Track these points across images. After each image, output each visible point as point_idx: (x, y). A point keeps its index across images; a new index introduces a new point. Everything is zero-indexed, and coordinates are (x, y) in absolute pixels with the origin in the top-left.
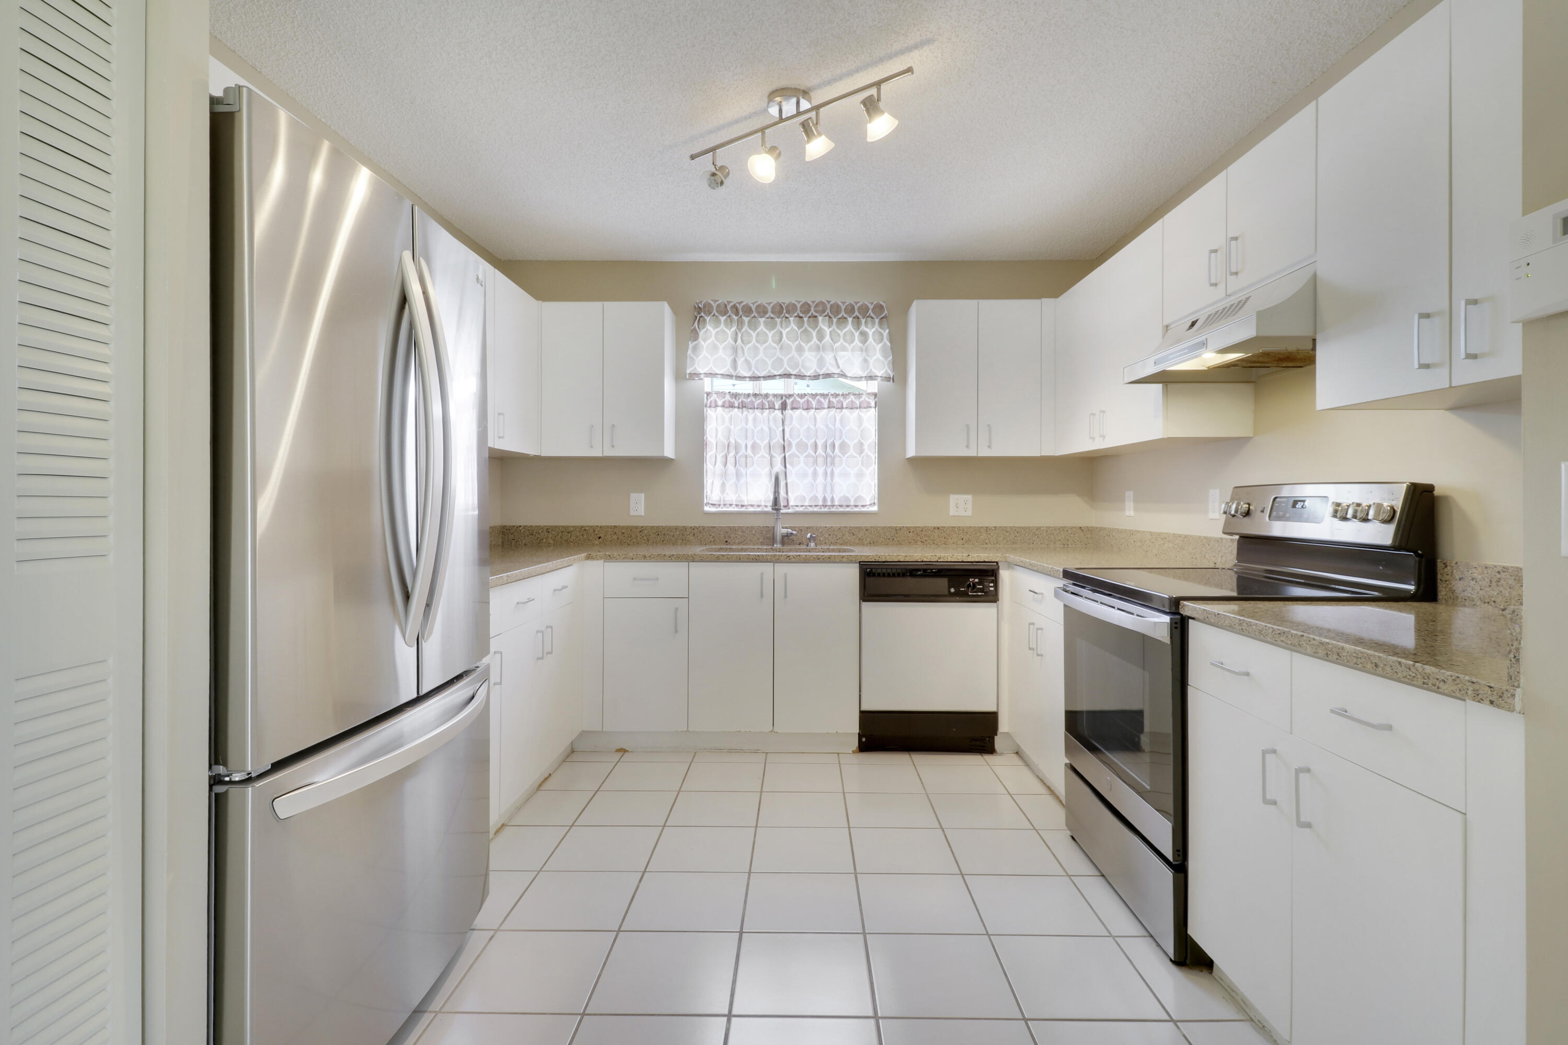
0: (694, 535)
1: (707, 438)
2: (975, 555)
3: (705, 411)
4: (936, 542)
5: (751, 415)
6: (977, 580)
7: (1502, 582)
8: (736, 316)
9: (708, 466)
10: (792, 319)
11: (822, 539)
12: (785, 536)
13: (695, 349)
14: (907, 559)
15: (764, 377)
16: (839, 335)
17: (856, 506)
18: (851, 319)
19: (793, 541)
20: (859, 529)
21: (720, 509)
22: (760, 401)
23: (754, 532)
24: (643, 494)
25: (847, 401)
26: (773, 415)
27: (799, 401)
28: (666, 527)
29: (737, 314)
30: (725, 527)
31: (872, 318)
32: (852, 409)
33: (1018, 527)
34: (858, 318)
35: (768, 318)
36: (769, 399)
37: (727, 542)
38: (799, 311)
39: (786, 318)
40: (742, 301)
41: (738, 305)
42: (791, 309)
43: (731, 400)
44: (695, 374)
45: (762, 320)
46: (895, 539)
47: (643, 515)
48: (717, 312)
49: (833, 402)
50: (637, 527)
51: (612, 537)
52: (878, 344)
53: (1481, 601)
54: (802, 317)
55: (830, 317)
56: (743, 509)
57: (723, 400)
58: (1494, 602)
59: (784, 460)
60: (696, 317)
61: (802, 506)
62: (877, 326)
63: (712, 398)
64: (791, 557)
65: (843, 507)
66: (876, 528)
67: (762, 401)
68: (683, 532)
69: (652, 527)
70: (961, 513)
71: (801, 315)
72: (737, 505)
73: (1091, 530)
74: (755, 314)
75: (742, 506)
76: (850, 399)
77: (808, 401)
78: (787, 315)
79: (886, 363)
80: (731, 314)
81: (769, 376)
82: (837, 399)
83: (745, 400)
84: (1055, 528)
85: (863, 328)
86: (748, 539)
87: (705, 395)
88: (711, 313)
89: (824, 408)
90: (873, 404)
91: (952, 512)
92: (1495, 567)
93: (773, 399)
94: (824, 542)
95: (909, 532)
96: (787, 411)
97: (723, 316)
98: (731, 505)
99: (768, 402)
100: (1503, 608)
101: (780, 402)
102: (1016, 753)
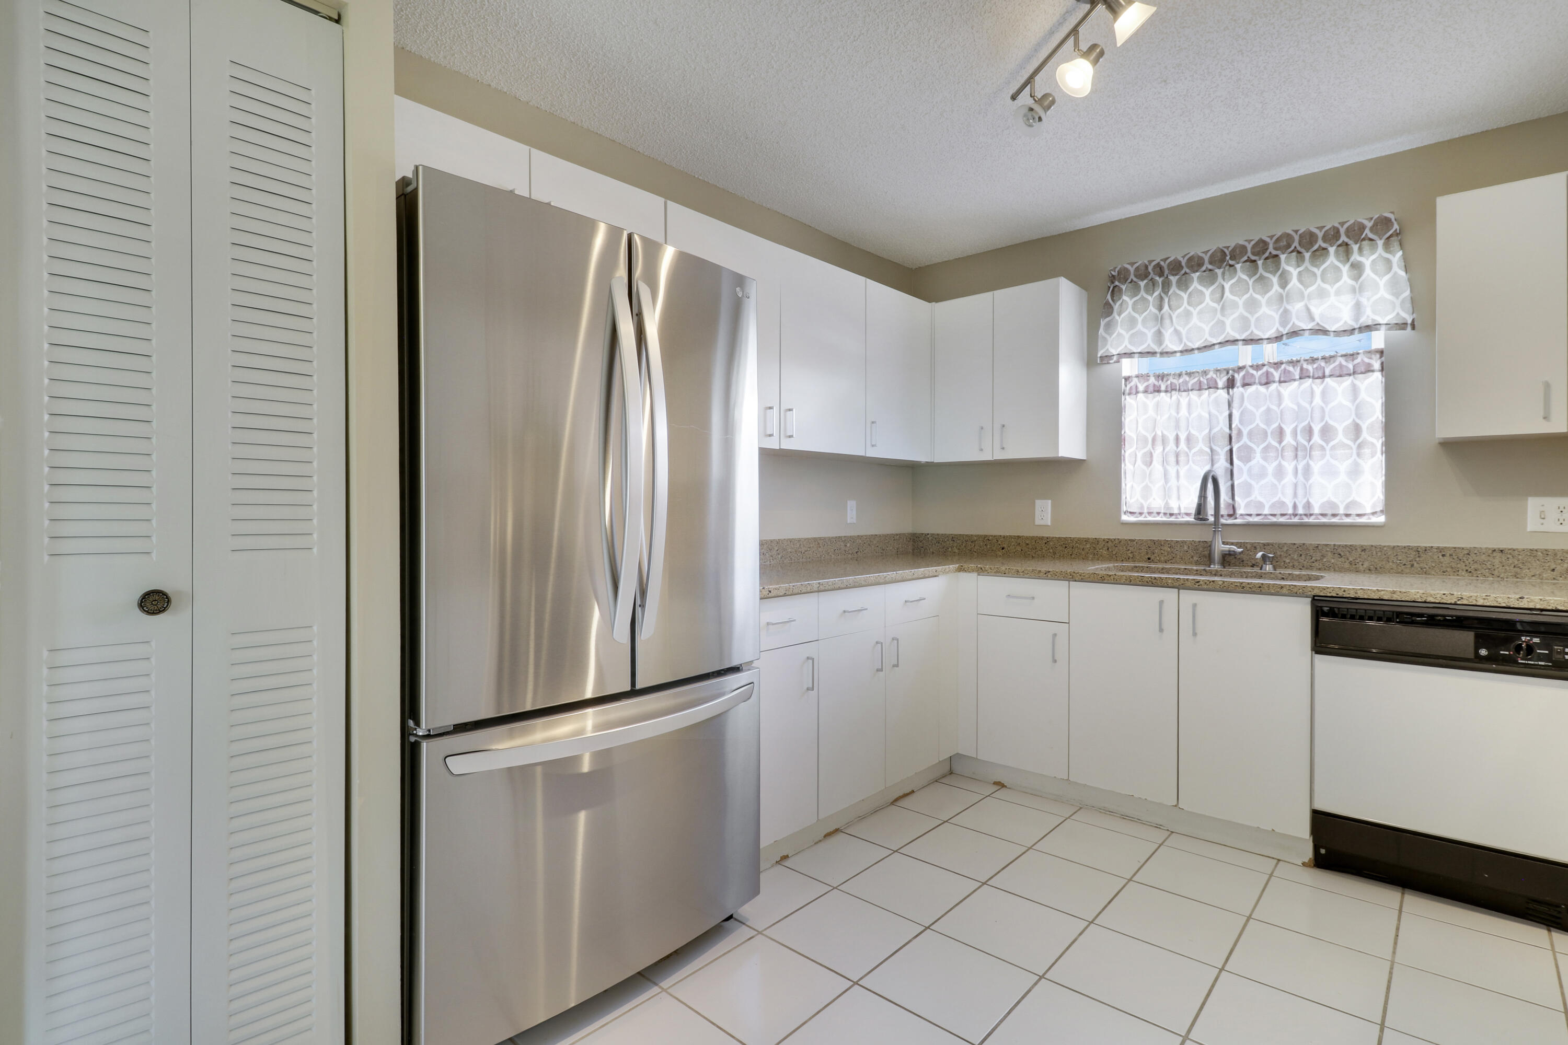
0: (1108, 549)
1: (1125, 432)
2: (1537, 598)
3: (1123, 399)
4: (1496, 573)
5: (1184, 399)
6: (1536, 640)
8: (1160, 276)
9: (1127, 466)
10: (1238, 266)
11: (1288, 561)
12: (1226, 554)
13: (1108, 326)
14: (1395, 597)
15: (1198, 349)
16: (1315, 275)
17: (1347, 515)
18: (1334, 248)
19: (1243, 561)
20: (1351, 548)
21: (1141, 518)
22: (1196, 379)
23: (1186, 548)
24: (1050, 501)
25: (1332, 366)
26: (1213, 396)
27: (1253, 374)
28: (1074, 538)
29: (1161, 274)
30: (1147, 541)
31: (1371, 240)
32: (1340, 376)
34: (1347, 244)
35: (1204, 271)
36: (1209, 376)
37: (1149, 559)
38: (1249, 254)
39: (1231, 266)
40: (1170, 256)
41: (1162, 263)
42: (1237, 253)
43: (1156, 383)
44: (1106, 356)
45: (1196, 276)
46: (1415, 564)
47: (1049, 524)
48: (1136, 276)
49: (1307, 370)
50: (1042, 538)
51: (1015, 548)
52: (1381, 276)
54: (1255, 261)
55: (1299, 252)
56: (1172, 519)
57: (1146, 384)
59: (1229, 455)
60: (1110, 287)
61: (1258, 515)
62: (1380, 250)
63: (1132, 384)
64: (1201, 583)
65: (1328, 517)
66: (1381, 548)
67: (1199, 380)
68: (1094, 546)
69: (1059, 538)
70: (1552, 526)
71: (1253, 258)
72: (1165, 514)
74: (1185, 269)
75: (1171, 515)
76: (1337, 363)
77: (1267, 373)
78: (1231, 262)
79: (1398, 302)
80: (1154, 276)
81: (1205, 347)
82: (1315, 366)
83: (1174, 381)
85: (1355, 257)
86: (1178, 557)
87: (1123, 380)
88: (1128, 279)
89: (1295, 380)
90: (1377, 365)
91: (1532, 524)
93: (1214, 376)
94: (1291, 564)
95: (1443, 555)
96: (1235, 389)
97: (1142, 280)
98: (1158, 513)
99: (1207, 380)
101: (1225, 379)
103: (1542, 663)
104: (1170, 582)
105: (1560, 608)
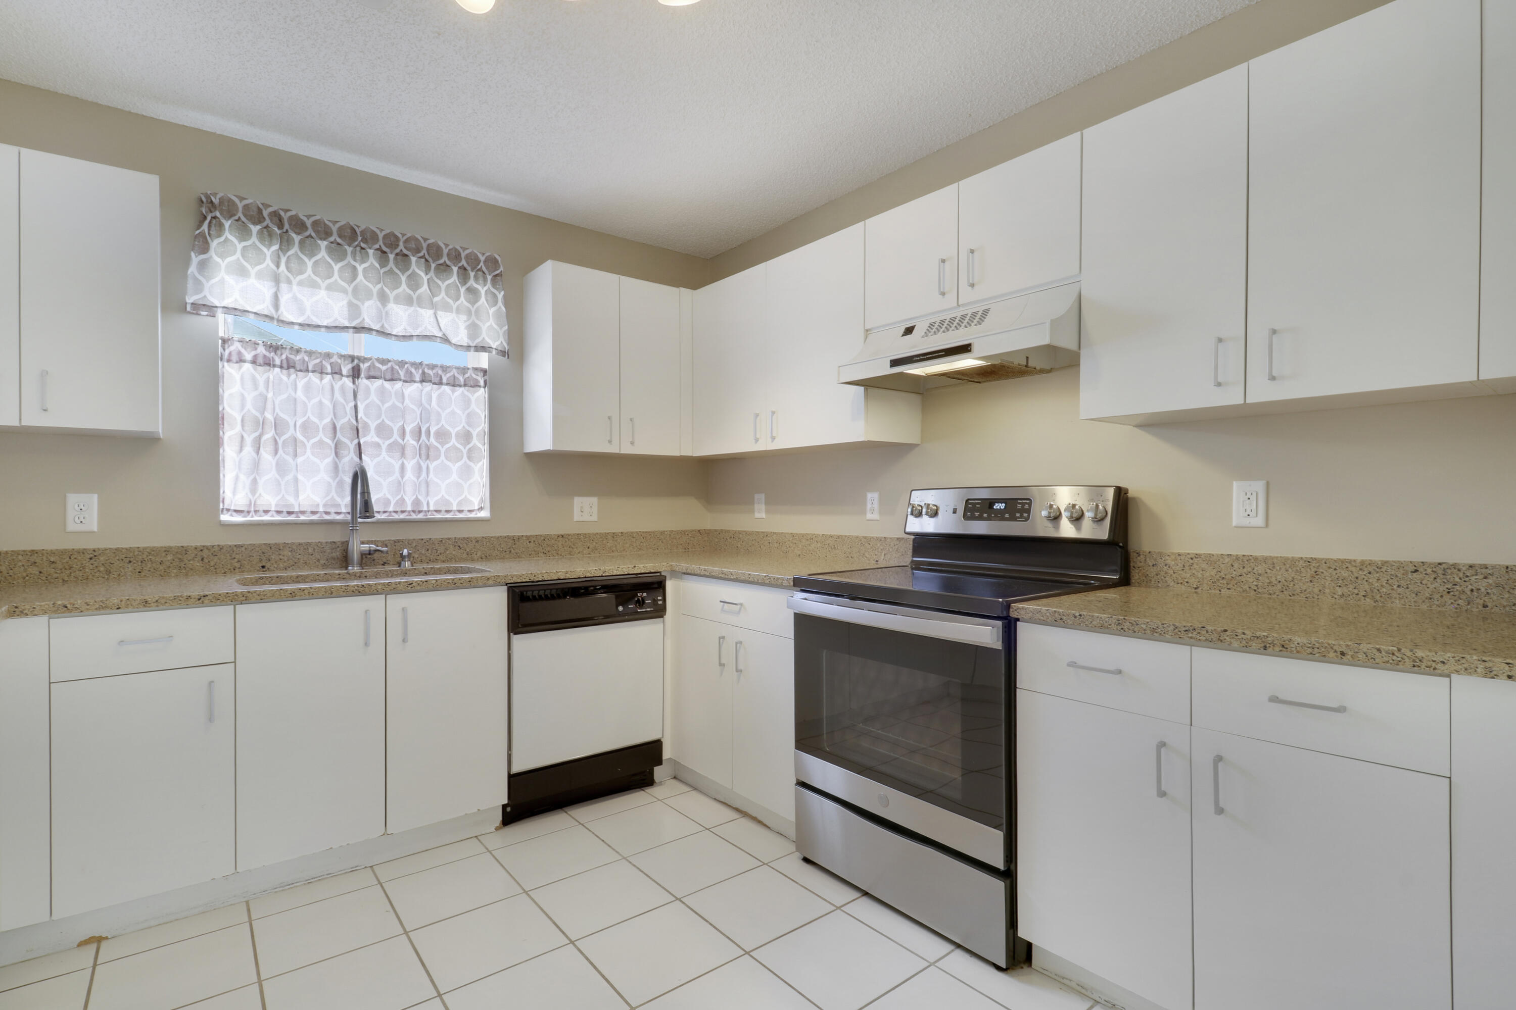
0: (202, 559)
1: (223, 409)
3: (220, 366)
4: (560, 553)
5: (302, 381)
6: (645, 594)
7: (1195, 566)
8: (279, 228)
9: (229, 452)
10: (371, 252)
11: (416, 556)
12: (365, 554)
13: (203, 265)
14: (568, 576)
15: (327, 327)
16: (439, 287)
17: (460, 511)
18: (457, 268)
19: (374, 560)
20: (467, 540)
21: (249, 518)
22: (318, 361)
23: (310, 550)
24: (96, 496)
25: (448, 375)
26: (340, 383)
27: (379, 368)
28: (145, 548)
29: (280, 225)
30: (260, 545)
31: (484, 273)
32: (454, 386)
33: (643, 532)
34: (465, 269)
35: (332, 243)
36: (332, 360)
37: (263, 567)
38: (381, 243)
39: (362, 248)
40: (291, 209)
41: (282, 213)
42: (369, 237)
43: (267, 354)
44: (204, 305)
45: (323, 244)
46: (512, 550)
47: (95, 529)
48: (245, 216)
49: (429, 374)
50: (83, 552)
51: (25, 570)
52: (491, 307)
53: (1174, 582)
54: (385, 252)
55: (426, 260)
56: (292, 518)
57: (253, 353)
58: (1187, 582)
59: (358, 449)
60: (205, 218)
61: (385, 512)
62: (489, 284)
63: (232, 348)
64: (414, 584)
65: (442, 513)
66: (489, 539)
67: (321, 362)
68: (180, 556)
69: (117, 549)
70: (586, 518)
71: (384, 249)
72: (279, 512)
73: (708, 533)
74: (310, 231)
75: (289, 513)
76: (452, 374)
77: (392, 368)
78: (363, 245)
79: (501, 333)
80: (271, 225)
81: (336, 327)
82: (434, 371)
83: (292, 357)
84: (678, 532)
85: (472, 282)
86: (302, 561)
87: (220, 341)
88: (235, 215)
89: (415, 382)
90: (482, 383)
91: (577, 517)
92: (1188, 554)
93: (339, 361)
94: (419, 559)
95: (530, 542)
96: (360, 380)
97: (255, 224)
98: (266, 512)
99: (331, 364)
100: (1195, 586)
101: (350, 366)
102: (675, 778)
103: (649, 609)
104: (380, 588)
105: (652, 571)
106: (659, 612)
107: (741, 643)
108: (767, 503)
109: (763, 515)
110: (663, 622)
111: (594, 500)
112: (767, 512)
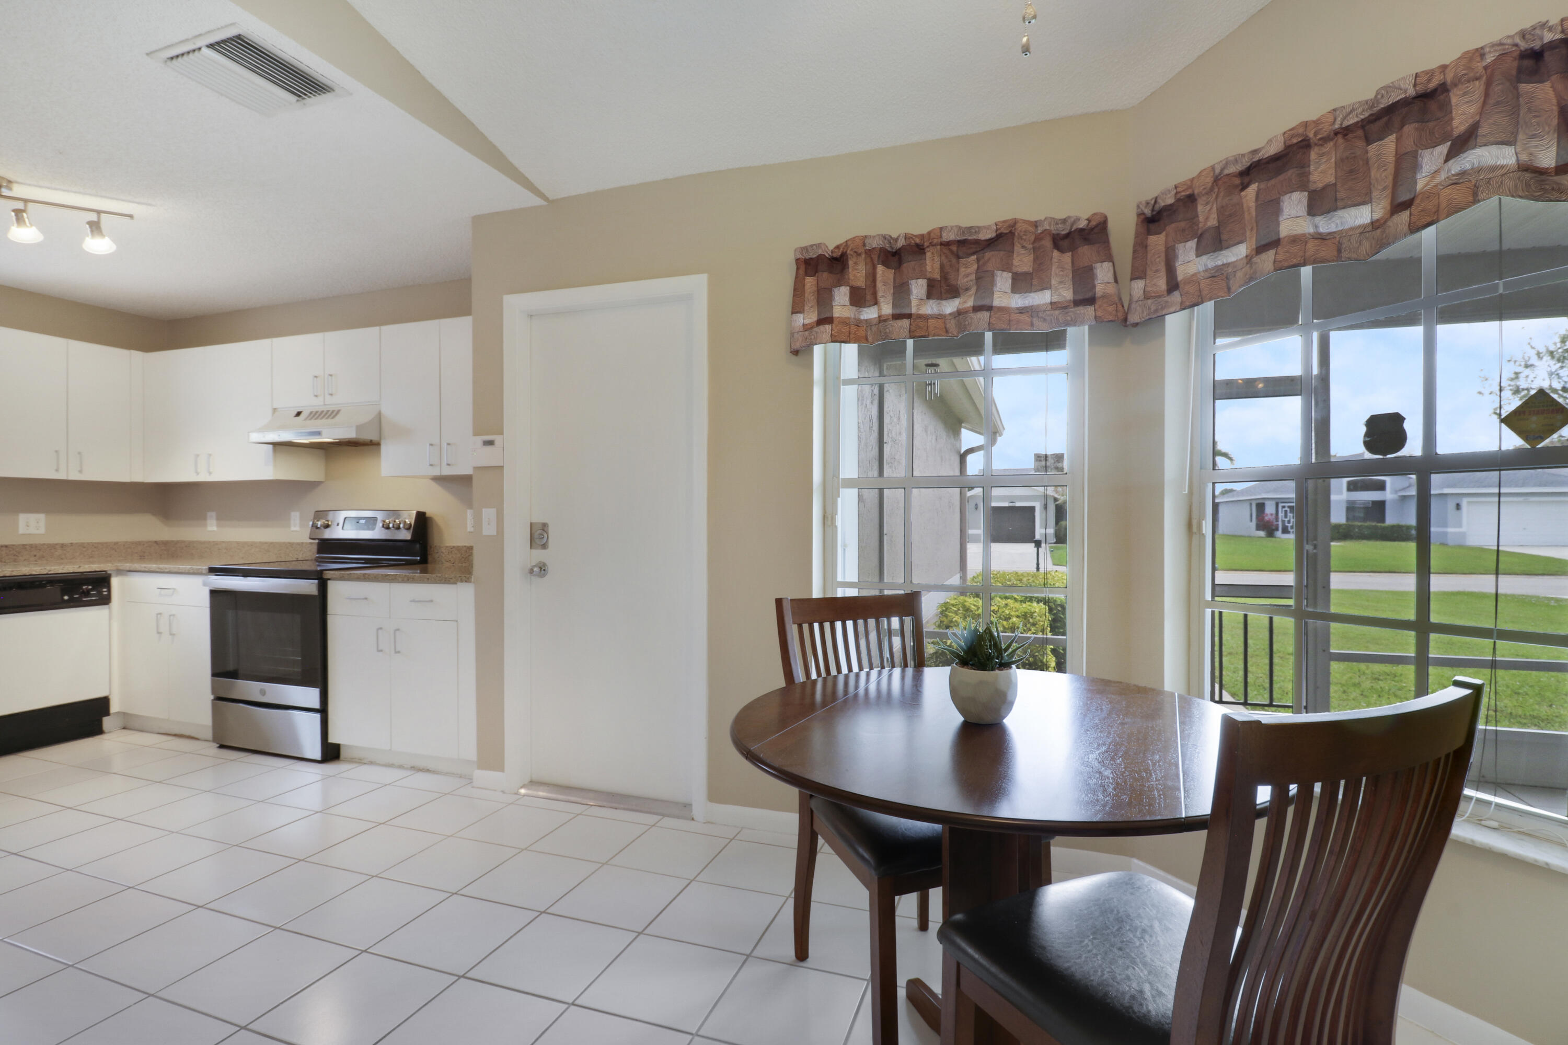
2: (86, 566)
6: (90, 587)
33: (95, 543)
70: (32, 530)
73: (166, 543)
84: (132, 543)
91: (22, 530)
100: (453, 563)
102: (124, 728)
103: (94, 598)
105: (98, 570)
106: (105, 600)
107: (174, 615)
108: (218, 519)
109: (215, 528)
110: (109, 608)
111: (42, 517)
112: (218, 526)
